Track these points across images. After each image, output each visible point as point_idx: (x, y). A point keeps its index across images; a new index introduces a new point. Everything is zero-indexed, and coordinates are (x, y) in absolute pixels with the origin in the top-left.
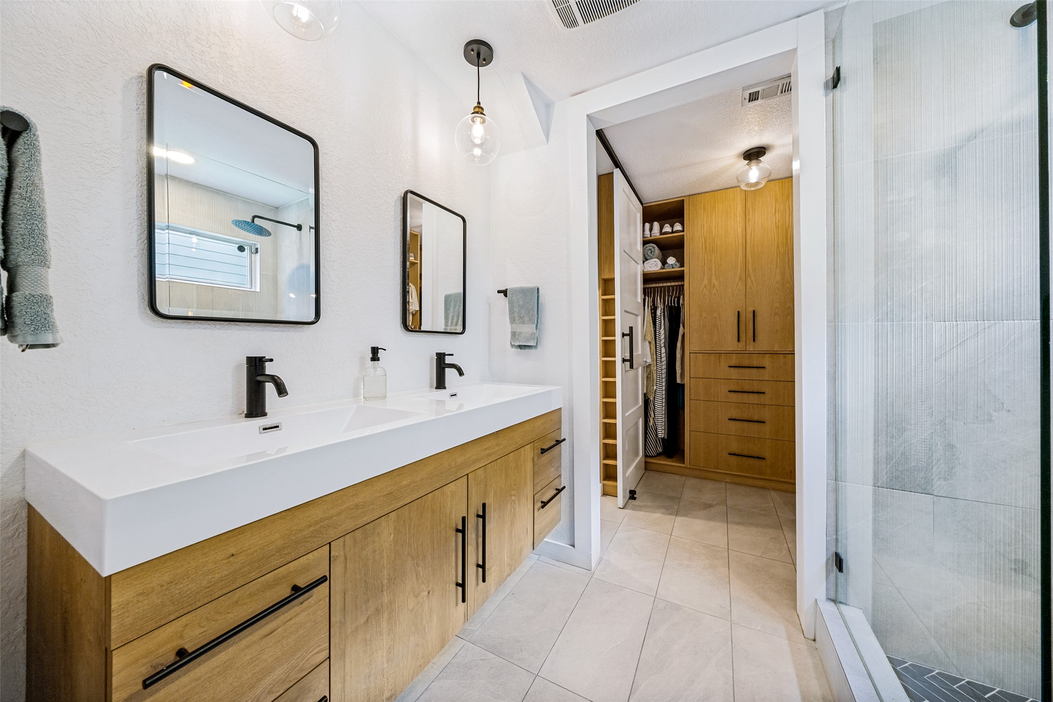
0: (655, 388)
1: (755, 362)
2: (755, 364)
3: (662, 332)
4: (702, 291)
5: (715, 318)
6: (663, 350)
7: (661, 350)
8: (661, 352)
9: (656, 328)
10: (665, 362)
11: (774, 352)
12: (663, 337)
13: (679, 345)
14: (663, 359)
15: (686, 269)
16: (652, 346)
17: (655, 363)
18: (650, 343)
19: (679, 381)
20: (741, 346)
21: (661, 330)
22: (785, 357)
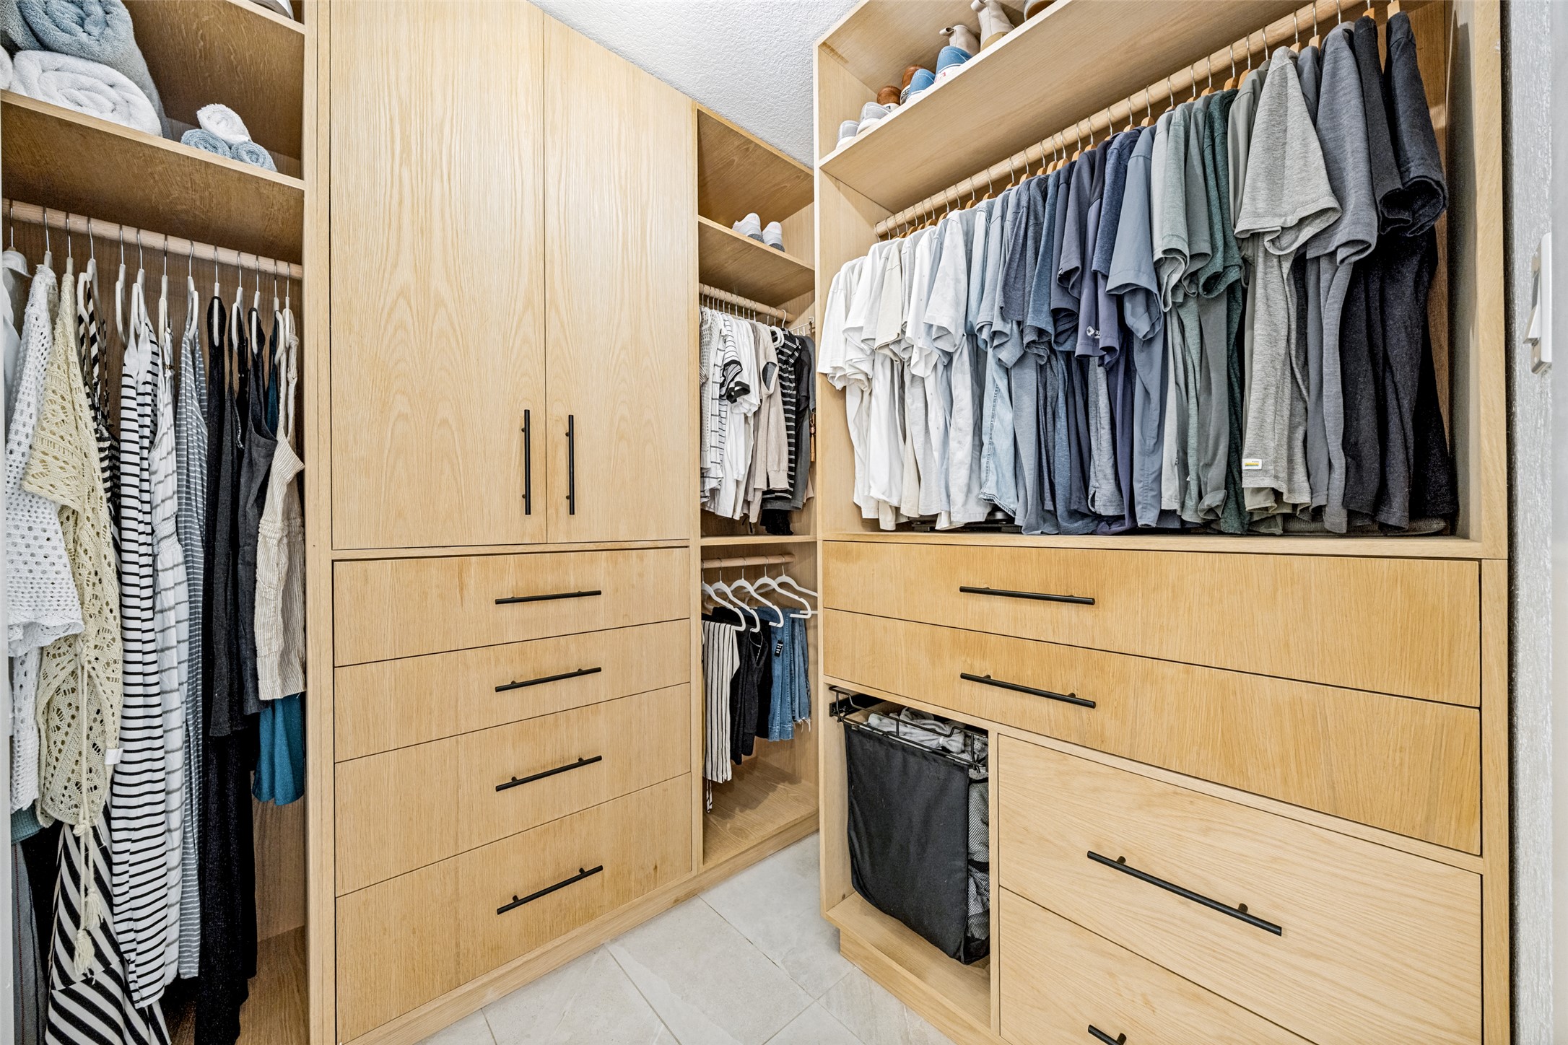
0: (113, 756)
1: (572, 580)
2: (572, 583)
3: (164, 460)
4: (392, 309)
5: (445, 422)
6: (171, 553)
7: (154, 556)
8: (153, 565)
9: (115, 436)
10: (184, 611)
11: (618, 546)
12: (165, 487)
13: (271, 526)
14: (167, 599)
15: (310, 185)
16: (86, 534)
17: (114, 626)
18: (67, 515)
19: (270, 687)
20: (531, 528)
21: (157, 454)
22: (641, 559)
